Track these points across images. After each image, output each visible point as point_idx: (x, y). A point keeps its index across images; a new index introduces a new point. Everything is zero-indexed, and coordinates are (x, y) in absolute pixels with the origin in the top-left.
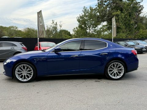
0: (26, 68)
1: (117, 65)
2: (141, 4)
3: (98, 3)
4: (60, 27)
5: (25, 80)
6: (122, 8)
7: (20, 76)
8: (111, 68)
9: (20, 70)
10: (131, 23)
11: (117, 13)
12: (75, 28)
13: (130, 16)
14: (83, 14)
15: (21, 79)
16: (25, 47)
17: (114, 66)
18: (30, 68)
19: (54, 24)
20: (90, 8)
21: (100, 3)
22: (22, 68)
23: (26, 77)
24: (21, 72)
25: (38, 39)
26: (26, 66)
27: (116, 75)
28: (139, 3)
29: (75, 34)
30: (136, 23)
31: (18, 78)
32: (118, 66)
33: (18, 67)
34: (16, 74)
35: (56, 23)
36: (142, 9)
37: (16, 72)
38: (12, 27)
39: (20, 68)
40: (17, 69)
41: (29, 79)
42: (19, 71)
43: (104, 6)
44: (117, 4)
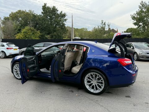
1: (102, 83)
8: (96, 77)
17: (99, 79)
27: (89, 84)
32: (100, 84)
38: (83, 28)
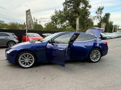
0: (28, 56)
2: (89, 11)
3: (64, 8)
4: (39, 22)
5: (27, 66)
6: (79, 12)
7: (23, 63)
9: (23, 58)
10: (84, 22)
11: (76, 15)
12: (46, 23)
13: (83, 17)
14: (55, 14)
15: (23, 65)
16: (16, 37)
18: (31, 56)
19: (35, 20)
20: (59, 11)
21: (65, 8)
22: (25, 56)
23: (28, 64)
24: (24, 59)
25: (27, 31)
26: (28, 55)
28: (88, 10)
29: (46, 27)
30: (87, 22)
31: (21, 65)
33: (21, 56)
34: (19, 62)
35: (37, 20)
36: (89, 14)
37: (19, 60)
39: (23, 56)
40: (20, 58)
41: (31, 65)
42: (21, 59)
43: (68, 10)
44: (76, 9)
